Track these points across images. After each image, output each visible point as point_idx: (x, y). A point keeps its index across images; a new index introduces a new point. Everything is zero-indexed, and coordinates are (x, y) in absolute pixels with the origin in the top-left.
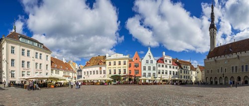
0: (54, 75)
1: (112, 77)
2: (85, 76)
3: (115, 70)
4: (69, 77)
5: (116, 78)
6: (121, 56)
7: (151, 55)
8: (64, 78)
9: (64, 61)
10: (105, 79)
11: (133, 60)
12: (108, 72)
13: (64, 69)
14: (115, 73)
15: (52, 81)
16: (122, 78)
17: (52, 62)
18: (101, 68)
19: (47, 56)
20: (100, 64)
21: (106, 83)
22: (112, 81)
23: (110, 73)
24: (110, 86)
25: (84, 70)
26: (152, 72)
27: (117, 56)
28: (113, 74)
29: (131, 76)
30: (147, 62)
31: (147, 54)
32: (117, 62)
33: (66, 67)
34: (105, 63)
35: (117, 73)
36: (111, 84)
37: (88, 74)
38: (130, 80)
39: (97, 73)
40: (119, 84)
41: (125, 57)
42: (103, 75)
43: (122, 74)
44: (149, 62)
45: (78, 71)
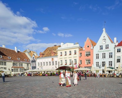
2: (39, 67)
3: (66, 61)
6: (71, 45)
7: (107, 38)
11: (84, 49)
13: (14, 60)
14: (66, 64)
18: (53, 59)
20: (52, 54)
25: (38, 61)
26: (107, 60)
27: (67, 45)
30: (101, 48)
31: (102, 37)
32: (68, 52)
37: (41, 65)
39: (50, 65)
41: (75, 46)
44: (104, 47)
45: (32, 62)
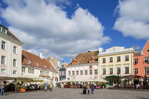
0: (27, 74)
1: (107, 78)
2: (69, 77)
3: (111, 69)
4: (48, 77)
5: (113, 80)
6: (121, 49)
8: (41, 78)
9: (42, 57)
10: (96, 80)
11: (142, 53)
12: (100, 72)
13: (41, 67)
14: (111, 73)
15: (22, 83)
16: (123, 80)
17: (23, 57)
18: (91, 67)
19: (15, 47)
20: (90, 61)
21: (97, 85)
22: (107, 83)
23: (104, 73)
24: (104, 90)
25: (68, 69)
27: (114, 49)
28: (108, 74)
29: (138, 77)
32: (115, 58)
33: (44, 65)
34: (97, 60)
35: (115, 73)
36: (105, 87)
37: (74, 74)
38: (136, 82)
39: (86, 73)
40: (117, 87)
41: (127, 50)
42: (94, 75)
43: (123, 73)
45: (60, 70)
